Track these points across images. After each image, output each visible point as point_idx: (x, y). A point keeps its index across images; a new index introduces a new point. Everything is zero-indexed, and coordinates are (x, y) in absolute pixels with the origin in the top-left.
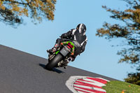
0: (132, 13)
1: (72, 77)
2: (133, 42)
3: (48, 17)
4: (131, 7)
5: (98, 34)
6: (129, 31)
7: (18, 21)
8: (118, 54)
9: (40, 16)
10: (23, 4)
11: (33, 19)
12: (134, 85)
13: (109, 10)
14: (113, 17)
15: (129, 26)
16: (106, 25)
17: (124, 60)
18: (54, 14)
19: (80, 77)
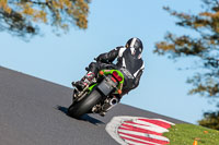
0: (209, 19)
1: (116, 118)
2: (212, 63)
3: (78, 25)
4: (208, 8)
5: (156, 51)
6: (205, 46)
7: (31, 30)
8: (189, 82)
9: (66, 23)
10: (40, 3)
11: (54, 28)
12: (212, 130)
13: (174, 14)
14: (180, 24)
15: (204, 38)
16: (170, 36)
17: (196, 91)
18: (87, 19)
19: (129, 118)
